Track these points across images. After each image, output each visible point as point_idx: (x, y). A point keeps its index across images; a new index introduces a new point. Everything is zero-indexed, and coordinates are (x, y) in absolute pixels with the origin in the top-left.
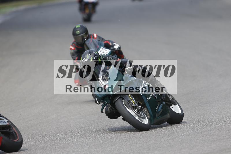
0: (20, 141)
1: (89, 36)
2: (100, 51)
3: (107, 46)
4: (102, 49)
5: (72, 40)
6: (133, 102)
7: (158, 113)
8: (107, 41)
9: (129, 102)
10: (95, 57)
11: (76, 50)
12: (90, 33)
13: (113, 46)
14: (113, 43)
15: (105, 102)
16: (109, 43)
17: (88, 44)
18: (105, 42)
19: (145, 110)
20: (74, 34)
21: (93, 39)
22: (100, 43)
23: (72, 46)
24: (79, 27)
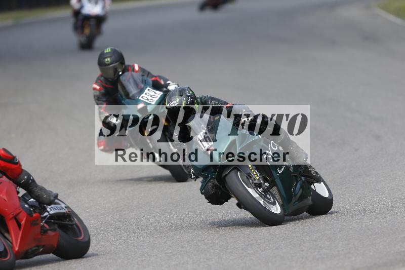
0: (86, 239)
1: (125, 66)
2: (146, 94)
3: (156, 86)
4: (149, 90)
5: (97, 72)
6: (256, 176)
7: (295, 195)
8: (156, 77)
9: (249, 176)
10: (189, 100)
11: (103, 91)
12: (127, 63)
13: (167, 85)
14: (166, 80)
15: (208, 177)
16: (159, 80)
17: (125, 81)
18: (153, 79)
19: (274, 190)
20: (101, 63)
21: (133, 73)
22: (145, 80)
23: (96, 83)
24: (109, 52)
